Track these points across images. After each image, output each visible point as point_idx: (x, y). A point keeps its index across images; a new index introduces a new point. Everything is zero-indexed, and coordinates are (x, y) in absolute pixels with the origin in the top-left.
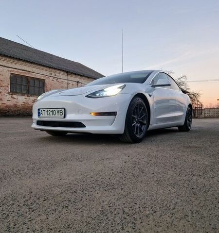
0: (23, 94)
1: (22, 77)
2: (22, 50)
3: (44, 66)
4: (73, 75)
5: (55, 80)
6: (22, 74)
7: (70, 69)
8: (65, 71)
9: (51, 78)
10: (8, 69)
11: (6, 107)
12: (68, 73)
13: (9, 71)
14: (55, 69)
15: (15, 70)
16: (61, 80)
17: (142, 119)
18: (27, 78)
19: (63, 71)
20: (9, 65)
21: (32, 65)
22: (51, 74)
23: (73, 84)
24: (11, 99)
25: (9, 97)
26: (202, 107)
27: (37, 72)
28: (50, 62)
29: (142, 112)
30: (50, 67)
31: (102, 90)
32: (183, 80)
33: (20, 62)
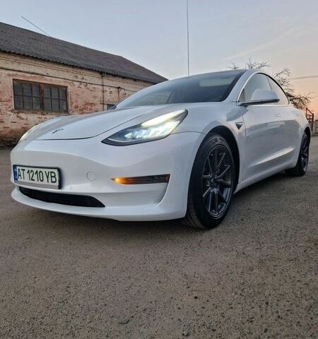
0: (34, 112)
1: (31, 84)
2: (30, 40)
3: (64, 65)
4: (111, 78)
5: (82, 86)
6: (31, 80)
7: (106, 67)
8: (98, 71)
9: (77, 84)
10: (7, 72)
11: (10, 132)
12: (102, 73)
13: (9, 75)
14: (81, 68)
15: (19, 73)
16: (93, 86)
17: (224, 178)
18: (39, 85)
19: (95, 71)
20: (9, 66)
21: (46, 64)
22: (77, 77)
23: (111, 92)
24: (16, 119)
25: (13, 116)
26: (313, 119)
27: (55, 76)
28: (74, 58)
29: (223, 163)
30: (73, 67)
31: (138, 127)
32: (284, 76)
33: (27, 60)
